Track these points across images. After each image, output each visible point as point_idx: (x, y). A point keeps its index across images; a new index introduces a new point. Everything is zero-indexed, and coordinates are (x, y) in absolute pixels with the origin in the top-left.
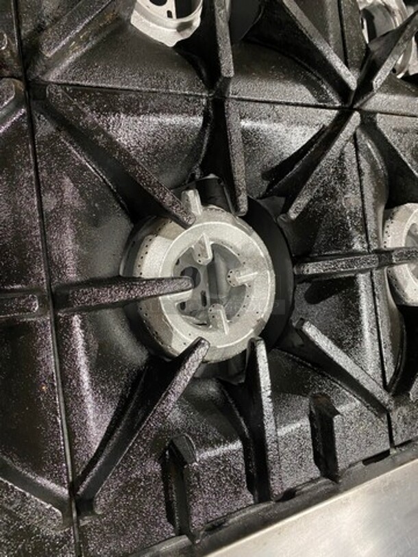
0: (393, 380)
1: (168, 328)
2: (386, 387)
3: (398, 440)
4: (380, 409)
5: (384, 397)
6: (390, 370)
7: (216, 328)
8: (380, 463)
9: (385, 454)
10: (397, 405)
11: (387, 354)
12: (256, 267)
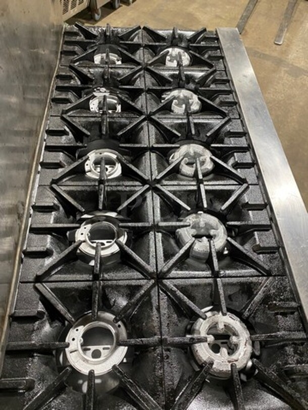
0: (222, 116)
1: (205, 169)
2: (224, 118)
3: (238, 117)
4: (229, 120)
5: (227, 119)
6: (219, 117)
7: (205, 159)
8: (244, 122)
9: (242, 121)
10: (229, 116)
11: (215, 117)
12: (190, 148)
